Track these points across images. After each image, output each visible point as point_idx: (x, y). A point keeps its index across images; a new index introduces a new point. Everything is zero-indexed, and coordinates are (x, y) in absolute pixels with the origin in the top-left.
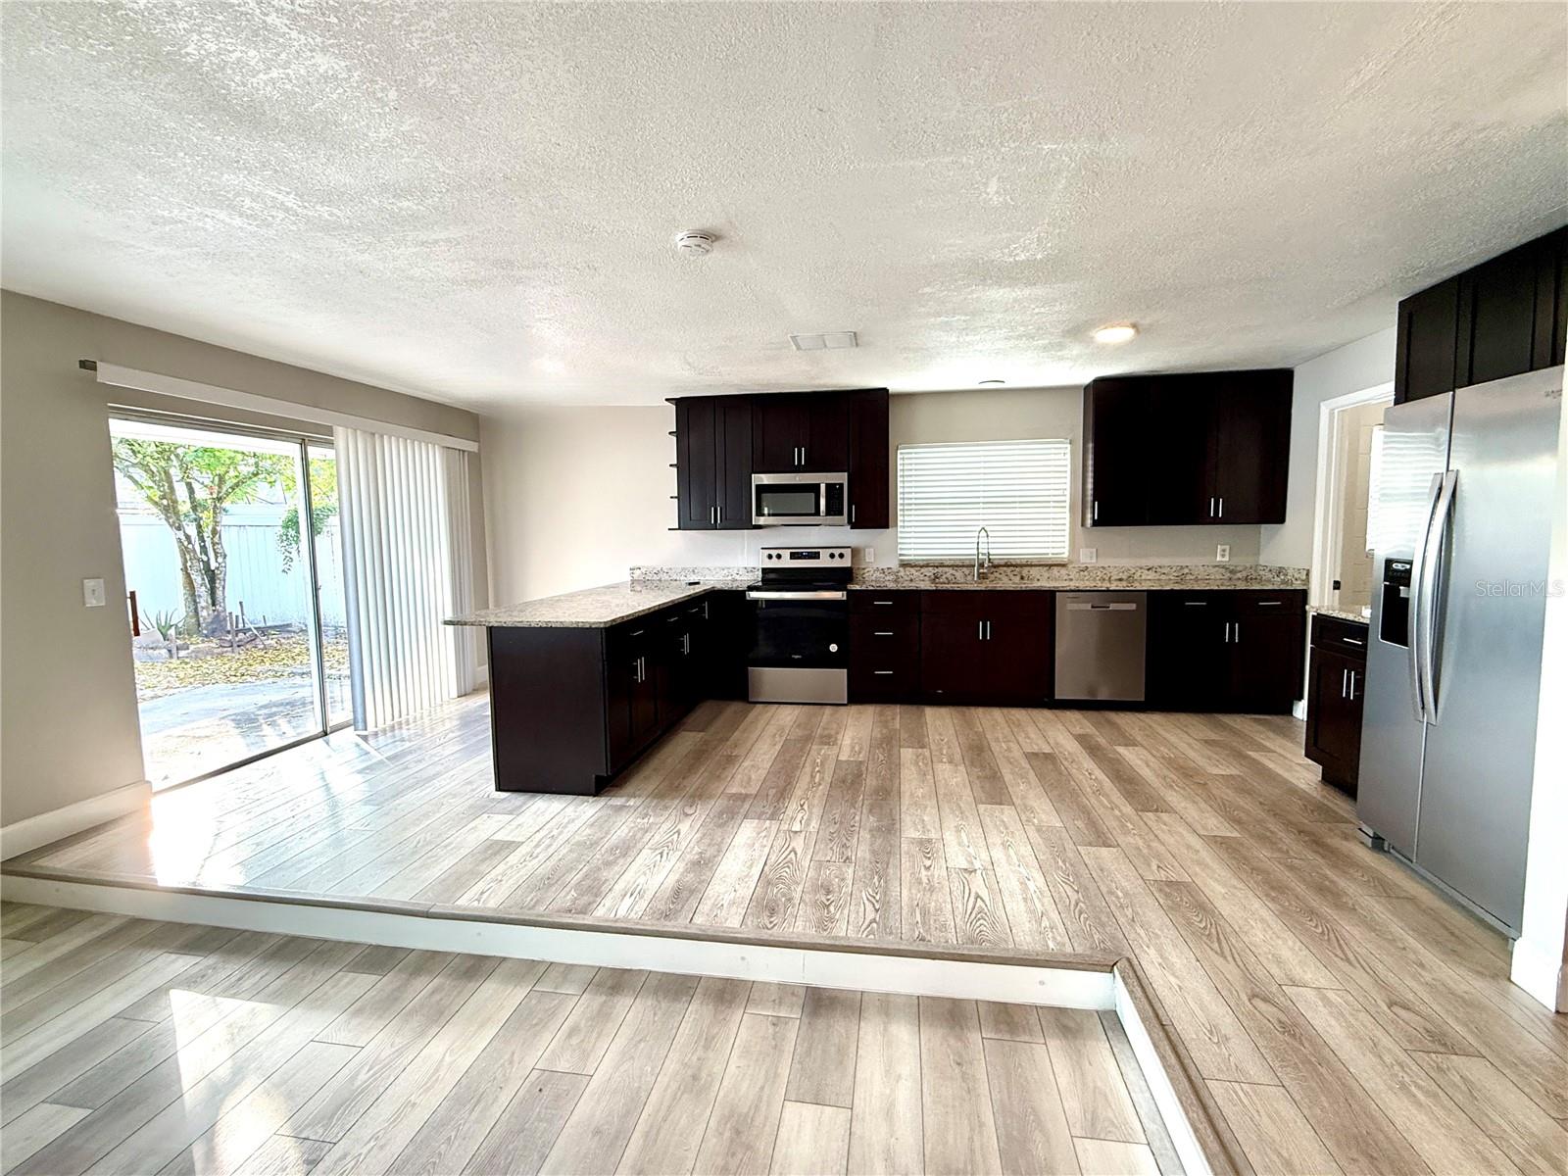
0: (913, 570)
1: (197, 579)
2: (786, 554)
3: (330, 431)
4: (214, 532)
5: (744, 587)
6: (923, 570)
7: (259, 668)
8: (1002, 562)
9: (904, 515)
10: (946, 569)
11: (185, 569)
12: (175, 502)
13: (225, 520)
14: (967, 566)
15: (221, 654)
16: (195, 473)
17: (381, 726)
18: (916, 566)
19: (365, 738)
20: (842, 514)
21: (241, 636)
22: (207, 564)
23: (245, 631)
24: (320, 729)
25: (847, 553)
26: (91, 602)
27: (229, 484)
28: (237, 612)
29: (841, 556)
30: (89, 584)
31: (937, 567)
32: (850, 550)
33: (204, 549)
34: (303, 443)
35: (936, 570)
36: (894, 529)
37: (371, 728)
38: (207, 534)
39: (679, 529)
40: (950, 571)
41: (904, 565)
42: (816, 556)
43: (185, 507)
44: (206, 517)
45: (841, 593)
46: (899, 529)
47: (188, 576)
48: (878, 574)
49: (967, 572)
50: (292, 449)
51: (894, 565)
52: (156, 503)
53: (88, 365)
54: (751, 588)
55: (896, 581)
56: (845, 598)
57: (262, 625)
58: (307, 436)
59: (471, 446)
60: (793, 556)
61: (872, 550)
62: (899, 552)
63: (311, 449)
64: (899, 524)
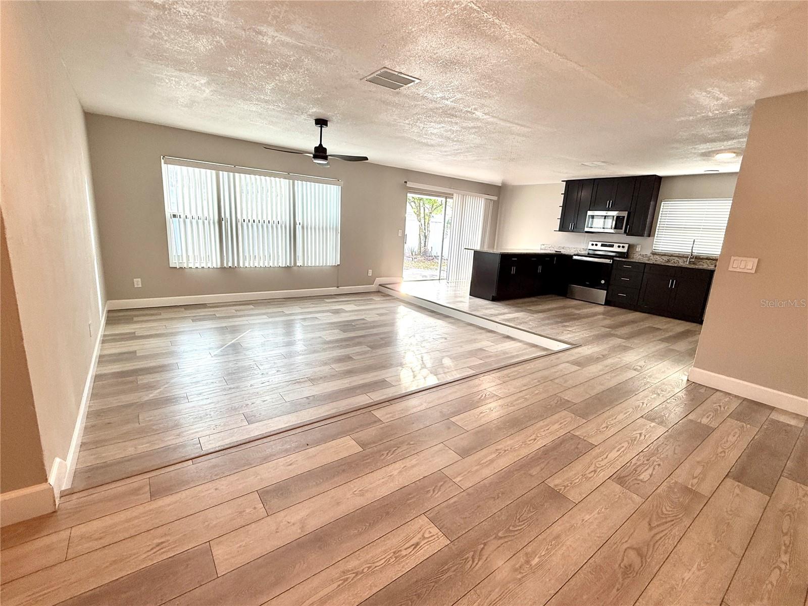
0: (657, 256)
1: (422, 237)
2: (599, 244)
3: (453, 195)
4: (428, 223)
5: (573, 254)
6: (662, 257)
7: (432, 267)
8: (705, 257)
9: (658, 232)
10: (674, 258)
11: (420, 235)
12: (420, 213)
13: (432, 219)
14: (685, 257)
15: (424, 262)
16: (426, 205)
17: (452, 281)
18: (659, 255)
19: (448, 283)
20: (622, 229)
21: (430, 258)
22: (425, 233)
23: (432, 256)
24: (438, 278)
25: (626, 246)
26: (399, 235)
27: (434, 208)
28: (430, 250)
29: (623, 247)
30: (400, 230)
31: (670, 256)
32: (627, 245)
33: (425, 230)
34: (446, 198)
35: (669, 258)
36: (653, 237)
37: (450, 280)
38: (426, 224)
39: (559, 231)
40: (677, 259)
41: (654, 254)
42: (612, 246)
43: (422, 215)
44: (427, 217)
45: (609, 260)
46: (655, 238)
47: (420, 236)
48: (640, 257)
49: (685, 260)
50: (444, 199)
51: (648, 253)
52: (416, 213)
53: (406, 182)
54: (575, 255)
55: (648, 260)
56: (611, 263)
57: (436, 255)
58: (448, 196)
59: (495, 198)
60: (602, 245)
61: (640, 246)
62: (654, 248)
63: (448, 200)
64: (656, 235)
